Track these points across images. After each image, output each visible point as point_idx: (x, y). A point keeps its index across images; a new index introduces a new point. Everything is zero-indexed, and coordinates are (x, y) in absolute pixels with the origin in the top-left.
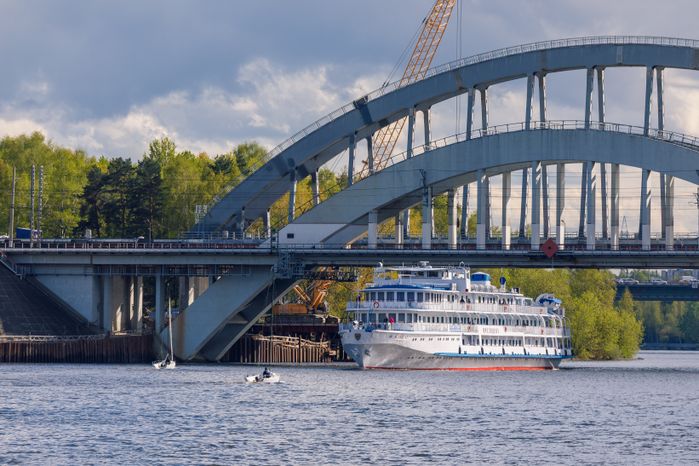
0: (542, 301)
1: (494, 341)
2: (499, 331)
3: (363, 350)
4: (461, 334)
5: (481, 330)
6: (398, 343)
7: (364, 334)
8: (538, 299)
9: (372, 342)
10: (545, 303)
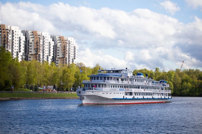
0: (161, 82)
1: (140, 94)
2: (142, 91)
3: (82, 97)
4: (124, 91)
5: (134, 90)
6: (96, 95)
7: (82, 92)
8: (160, 81)
9: (85, 94)
10: (162, 83)
